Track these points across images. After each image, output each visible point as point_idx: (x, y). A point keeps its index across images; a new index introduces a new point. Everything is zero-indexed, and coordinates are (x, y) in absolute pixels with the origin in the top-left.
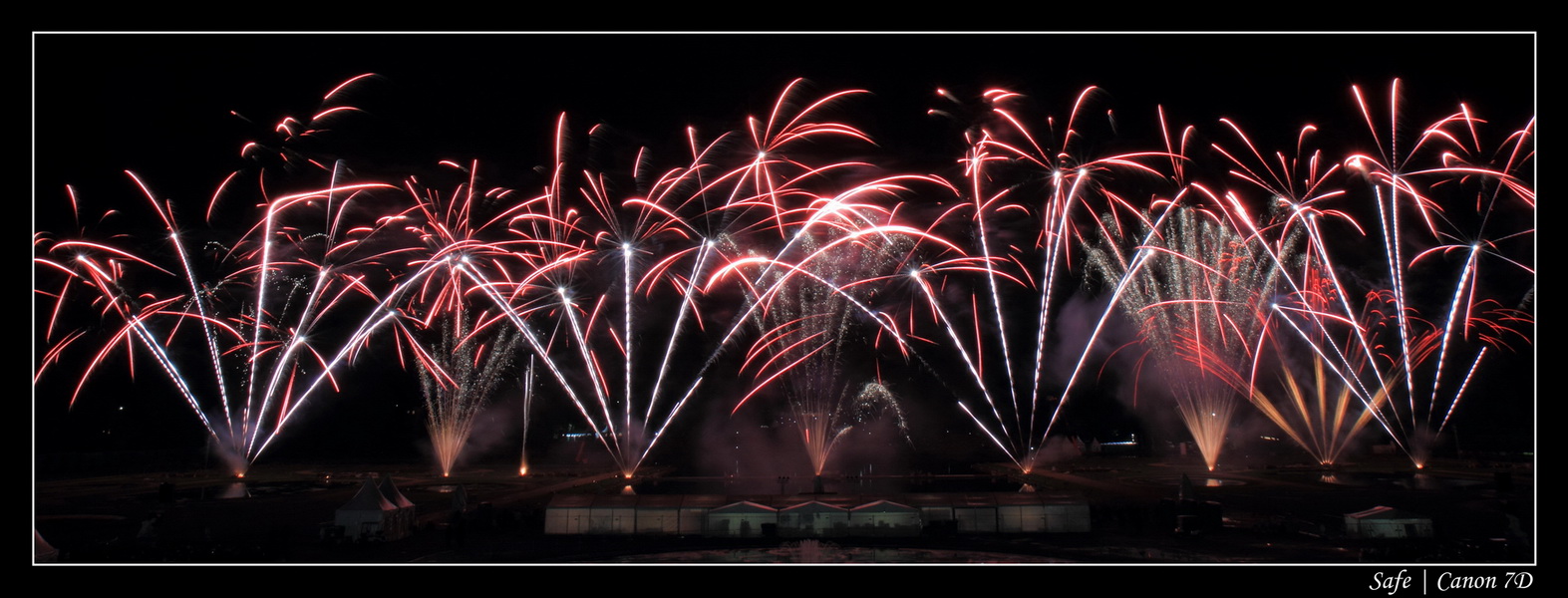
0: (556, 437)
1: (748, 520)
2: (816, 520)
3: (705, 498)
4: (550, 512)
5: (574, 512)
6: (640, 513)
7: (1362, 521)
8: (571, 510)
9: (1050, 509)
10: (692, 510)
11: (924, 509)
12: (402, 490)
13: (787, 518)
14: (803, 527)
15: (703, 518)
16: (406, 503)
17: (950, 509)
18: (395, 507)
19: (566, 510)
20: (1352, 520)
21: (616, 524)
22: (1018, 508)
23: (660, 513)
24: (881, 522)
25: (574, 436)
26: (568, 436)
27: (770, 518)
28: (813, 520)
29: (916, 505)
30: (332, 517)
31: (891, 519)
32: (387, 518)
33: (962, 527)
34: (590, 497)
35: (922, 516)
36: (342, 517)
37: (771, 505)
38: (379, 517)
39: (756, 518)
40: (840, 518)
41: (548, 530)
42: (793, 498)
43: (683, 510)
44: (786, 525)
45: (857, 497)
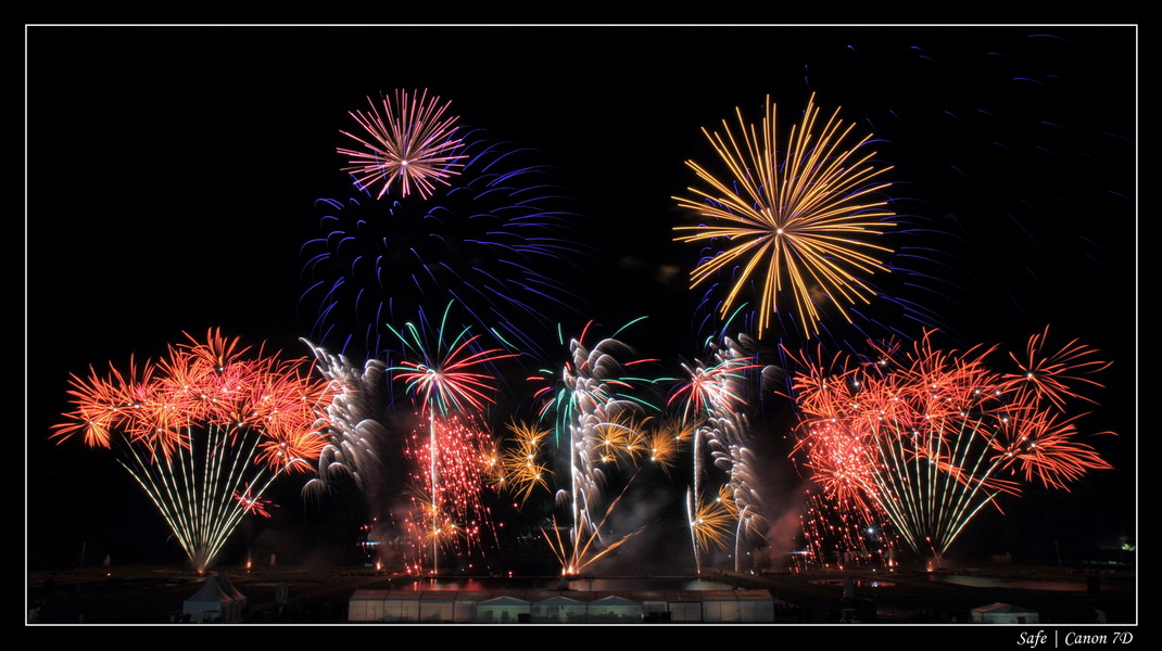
0: (358, 544)
1: (508, 610)
2: (561, 611)
3: (474, 593)
4: (352, 603)
5: (371, 604)
6: (423, 605)
7: (985, 615)
8: (369, 601)
9: (742, 604)
10: (465, 603)
11: (646, 603)
12: (236, 586)
13: (538, 609)
14: (550, 616)
15: (473, 609)
16: (241, 596)
17: (665, 603)
18: (230, 599)
19: (363, 603)
20: (976, 613)
21: (404, 613)
22: (718, 603)
23: (439, 604)
24: (612, 613)
25: (372, 544)
26: (368, 543)
27: (525, 609)
28: (558, 610)
29: (639, 600)
30: (181, 607)
31: (619, 610)
32: (223, 608)
33: (673, 618)
34: (384, 592)
35: (644, 608)
36: (189, 607)
37: (525, 599)
38: (218, 607)
39: (514, 610)
40: (579, 609)
41: (350, 618)
42: (543, 593)
43: (457, 602)
44: (537, 615)
45: (593, 593)
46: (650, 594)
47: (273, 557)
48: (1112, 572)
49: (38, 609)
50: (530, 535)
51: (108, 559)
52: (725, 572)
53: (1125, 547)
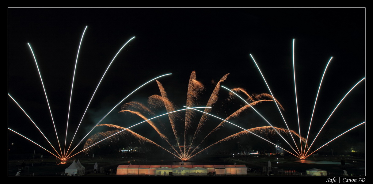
0: (120, 151)
3: (155, 166)
4: (118, 169)
6: (140, 169)
7: (310, 172)
8: (123, 169)
9: (238, 169)
10: (152, 169)
12: (82, 164)
13: (175, 171)
14: (179, 173)
15: (155, 171)
16: (83, 167)
17: (214, 169)
20: (308, 172)
21: (134, 172)
22: (230, 169)
23: (145, 170)
24: (197, 172)
25: (124, 151)
26: (123, 151)
27: (171, 171)
28: (181, 171)
29: (206, 168)
30: (65, 171)
31: (200, 171)
32: (78, 171)
33: (217, 173)
34: (128, 166)
35: (207, 170)
36: (67, 170)
37: (171, 168)
38: (76, 171)
39: (168, 171)
40: (188, 171)
41: (117, 174)
42: (177, 166)
43: (150, 169)
44: (175, 173)
45: (192, 166)
46: (209, 166)
47: (93, 155)
48: (348, 159)
49: (20, 172)
51: (42, 156)
52: (232, 159)
53: (353, 151)
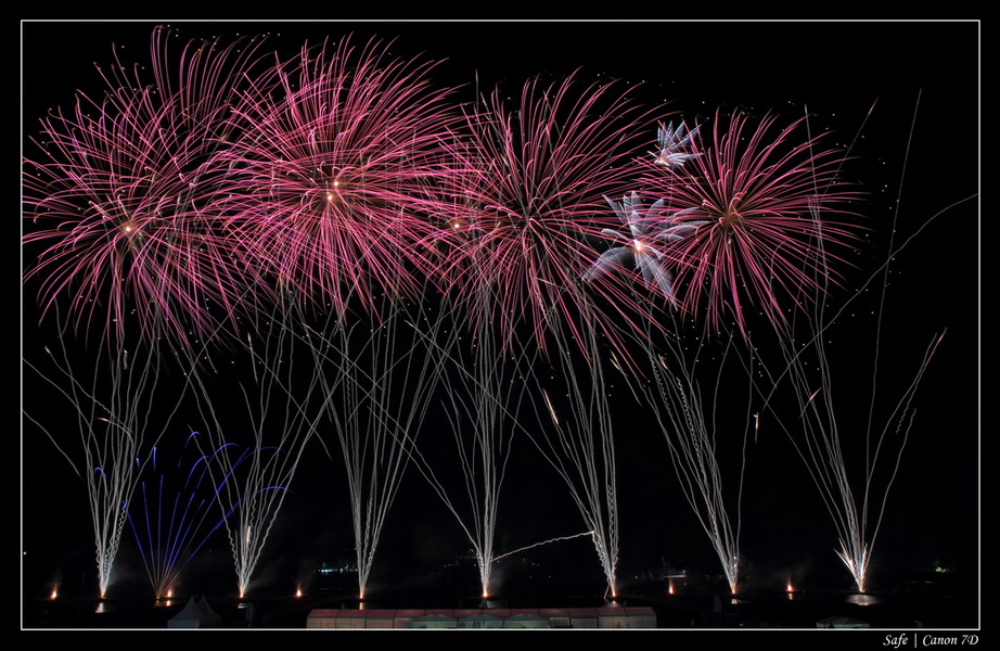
3: (411, 611)
4: (309, 620)
6: (369, 621)
8: (323, 619)
9: (632, 619)
10: (402, 619)
11: (552, 619)
13: (463, 625)
16: (215, 615)
17: (568, 619)
19: (319, 619)
20: (818, 625)
22: (611, 618)
23: (382, 621)
25: (326, 571)
26: (323, 570)
27: (453, 624)
28: (480, 625)
29: (547, 617)
32: (202, 625)
34: (337, 611)
35: (550, 623)
36: (172, 625)
37: (452, 616)
38: (197, 624)
40: (497, 624)
42: (468, 611)
43: (396, 619)
45: (508, 610)
46: (555, 611)
50: (457, 564)
53: (939, 570)
